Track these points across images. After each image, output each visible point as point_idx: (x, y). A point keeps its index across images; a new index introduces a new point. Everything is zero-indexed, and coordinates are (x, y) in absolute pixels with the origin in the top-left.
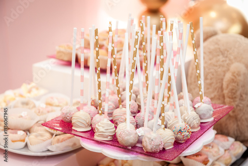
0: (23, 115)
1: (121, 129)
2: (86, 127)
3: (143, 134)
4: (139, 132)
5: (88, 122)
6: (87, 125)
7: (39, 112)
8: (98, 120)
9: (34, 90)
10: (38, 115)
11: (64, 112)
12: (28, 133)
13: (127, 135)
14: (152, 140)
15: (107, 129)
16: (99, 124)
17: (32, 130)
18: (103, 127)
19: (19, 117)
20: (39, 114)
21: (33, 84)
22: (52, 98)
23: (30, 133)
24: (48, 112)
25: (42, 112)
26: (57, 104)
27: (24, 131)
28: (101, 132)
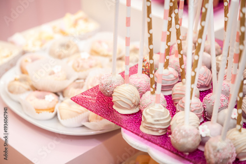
0: (56, 71)
1: (177, 122)
2: (131, 108)
3: (209, 135)
4: (203, 131)
5: (134, 101)
6: (132, 106)
7: (78, 66)
8: (148, 101)
9: (81, 23)
10: (76, 71)
11: (103, 82)
12: (61, 97)
13: (184, 137)
14: (218, 151)
15: (158, 121)
16: (148, 111)
17: (66, 92)
18: (152, 117)
19: (50, 74)
20: (78, 69)
21: (80, 14)
22: (100, 42)
23: (64, 97)
24: (91, 67)
25: (82, 67)
26: (106, 53)
27: (56, 94)
28: (148, 123)
